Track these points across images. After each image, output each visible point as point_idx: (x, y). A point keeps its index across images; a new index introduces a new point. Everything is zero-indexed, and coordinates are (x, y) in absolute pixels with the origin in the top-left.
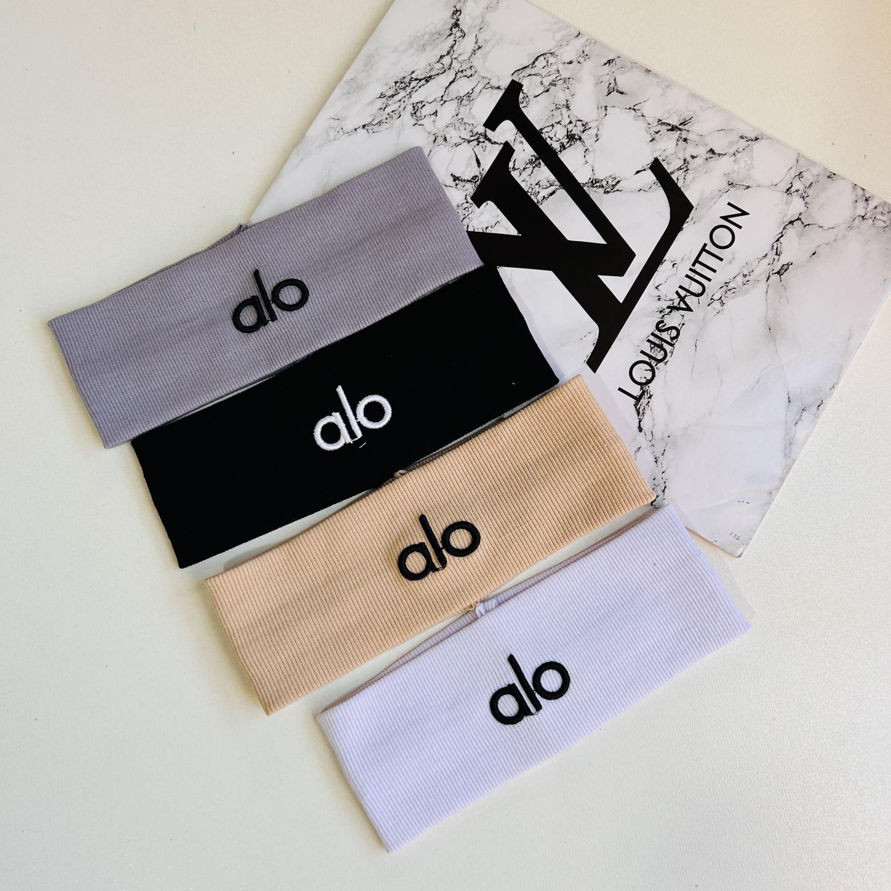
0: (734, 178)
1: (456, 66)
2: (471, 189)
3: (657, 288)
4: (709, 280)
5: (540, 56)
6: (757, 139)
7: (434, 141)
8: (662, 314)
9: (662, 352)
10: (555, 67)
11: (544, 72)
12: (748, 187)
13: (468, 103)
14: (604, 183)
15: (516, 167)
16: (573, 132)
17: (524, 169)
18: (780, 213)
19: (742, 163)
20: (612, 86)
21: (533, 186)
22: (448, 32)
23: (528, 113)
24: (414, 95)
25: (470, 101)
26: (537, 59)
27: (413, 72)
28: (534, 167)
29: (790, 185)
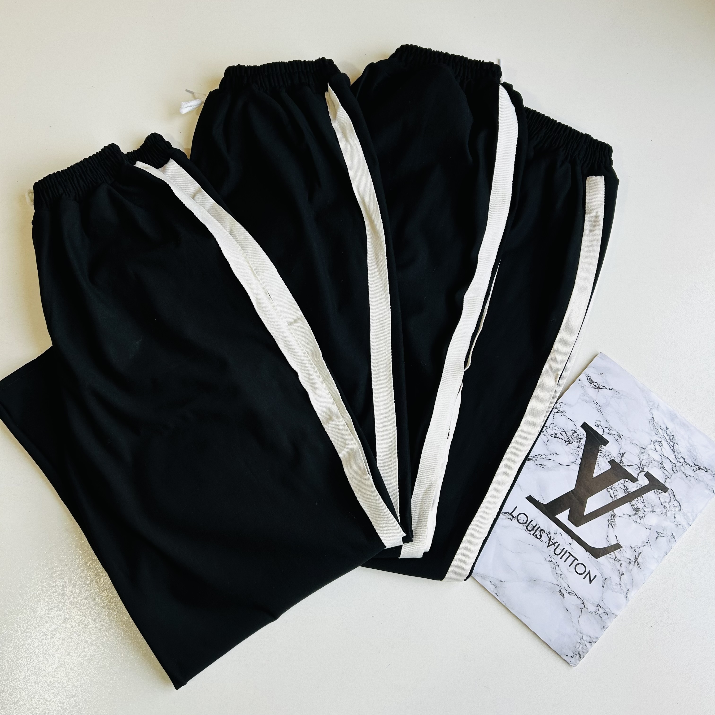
0: (608, 581)
1: (679, 464)
2: (618, 460)
3: (560, 534)
4: (561, 558)
5: (680, 504)
6: (627, 597)
7: (642, 448)
8: (548, 533)
9: (531, 529)
10: (673, 510)
11: (671, 504)
12: (603, 587)
13: (659, 466)
14: (613, 520)
15: (625, 482)
16: (639, 511)
17: (624, 486)
18: (589, 599)
19: (615, 587)
20: (661, 534)
21: (615, 488)
22: (696, 464)
23: (651, 493)
24: (666, 443)
25: (660, 467)
26: (678, 502)
27: (677, 444)
28: (624, 490)
29: (602, 607)
